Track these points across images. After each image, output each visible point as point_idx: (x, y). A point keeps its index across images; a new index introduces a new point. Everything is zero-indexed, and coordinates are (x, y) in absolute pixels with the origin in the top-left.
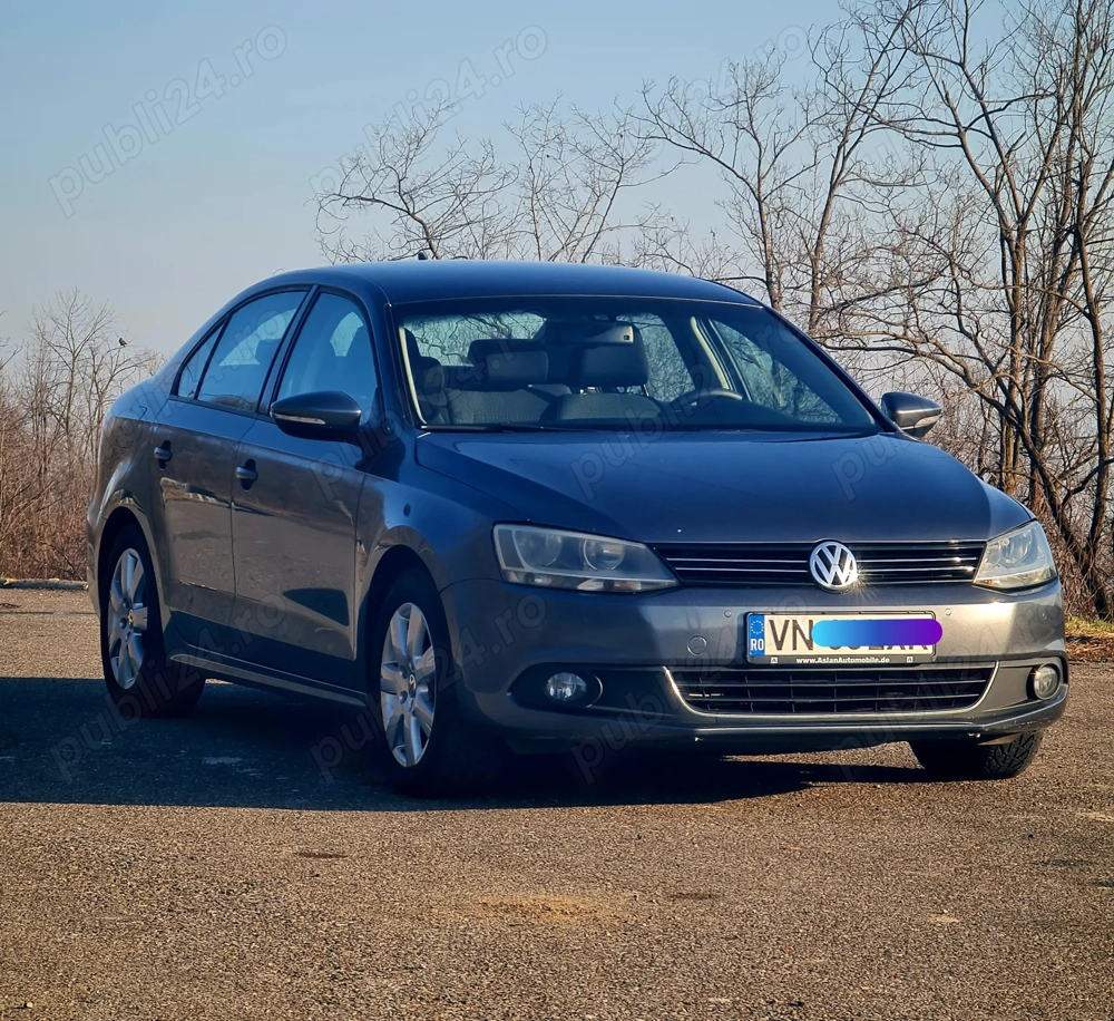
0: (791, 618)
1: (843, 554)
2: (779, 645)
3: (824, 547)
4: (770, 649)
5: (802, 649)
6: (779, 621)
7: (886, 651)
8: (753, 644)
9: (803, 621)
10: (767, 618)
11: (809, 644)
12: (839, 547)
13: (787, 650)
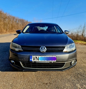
0: (36, 56)
1: (45, 48)
2: (34, 60)
3: (42, 47)
4: (33, 60)
5: (37, 60)
6: (34, 57)
7: (49, 61)
8: (30, 60)
9: (37, 57)
10: (32, 56)
11: (38, 60)
12: (44, 47)
13: (35, 60)
